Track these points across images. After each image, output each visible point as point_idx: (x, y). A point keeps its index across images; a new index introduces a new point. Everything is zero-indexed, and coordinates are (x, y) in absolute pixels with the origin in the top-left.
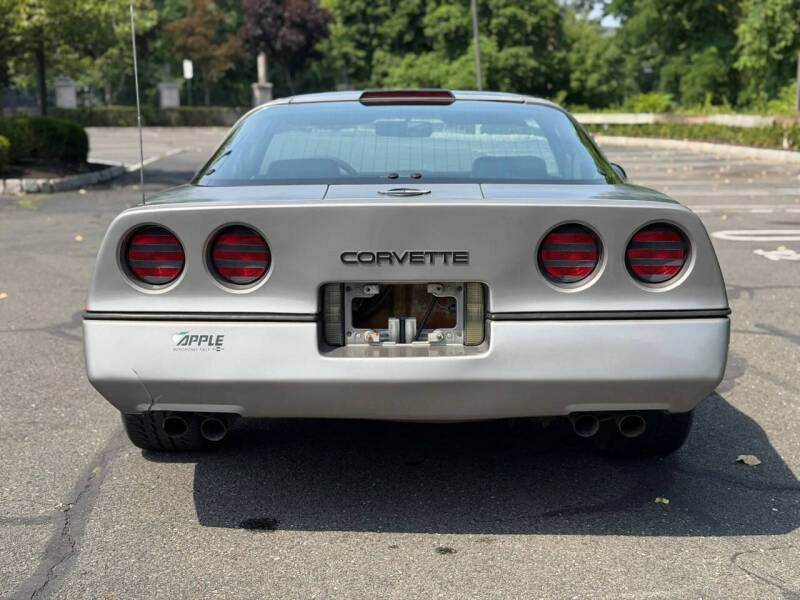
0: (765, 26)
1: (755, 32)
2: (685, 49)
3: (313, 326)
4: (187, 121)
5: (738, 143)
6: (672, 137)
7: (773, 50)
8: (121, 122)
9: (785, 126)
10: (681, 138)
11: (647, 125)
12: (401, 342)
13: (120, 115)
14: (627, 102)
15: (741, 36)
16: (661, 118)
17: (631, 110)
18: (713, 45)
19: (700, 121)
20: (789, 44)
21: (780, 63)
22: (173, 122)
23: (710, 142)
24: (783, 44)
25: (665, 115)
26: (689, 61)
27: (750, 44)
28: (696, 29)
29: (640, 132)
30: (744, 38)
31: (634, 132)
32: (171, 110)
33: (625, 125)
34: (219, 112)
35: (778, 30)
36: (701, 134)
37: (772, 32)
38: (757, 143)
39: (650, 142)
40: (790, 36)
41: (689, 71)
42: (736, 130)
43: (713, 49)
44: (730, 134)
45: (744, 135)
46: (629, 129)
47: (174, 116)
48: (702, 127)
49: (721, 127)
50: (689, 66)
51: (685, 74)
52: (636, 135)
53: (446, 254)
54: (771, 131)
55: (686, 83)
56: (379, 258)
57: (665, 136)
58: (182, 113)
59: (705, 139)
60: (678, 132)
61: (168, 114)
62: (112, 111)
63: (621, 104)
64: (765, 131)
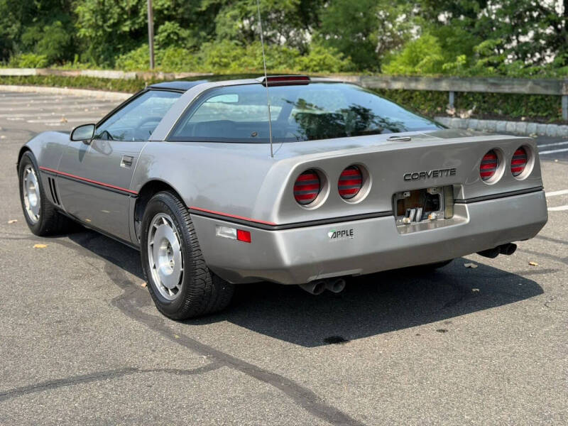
0: (98, 9)
1: (91, 12)
2: (37, 21)
5: (108, 90)
6: (54, 86)
7: (105, 25)
9: (145, 78)
10: (61, 86)
11: (31, 76)
14: (12, 60)
15: (81, 15)
16: (43, 72)
17: (16, 65)
18: (59, 20)
19: (75, 74)
20: (116, 21)
21: (110, 34)
23: (86, 89)
24: (112, 21)
25: (45, 69)
26: (42, 31)
27: (89, 20)
28: (43, 8)
29: (27, 81)
30: (84, 17)
31: (22, 81)
33: (13, 77)
35: (108, 12)
36: (78, 84)
37: (104, 13)
38: (125, 90)
39: (37, 89)
40: (116, 16)
41: (42, 38)
42: (106, 81)
43: (59, 23)
44: (100, 84)
45: (112, 84)
46: (17, 80)
48: (78, 78)
49: (94, 79)
50: (42, 34)
51: (40, 40)
52: (24, 84)
54: (134, 81)
55: (41, 46)
57: (48, 84)
59: (81, 87)
60: (58, 82)
63: (7, 61)
64: (129, 81)
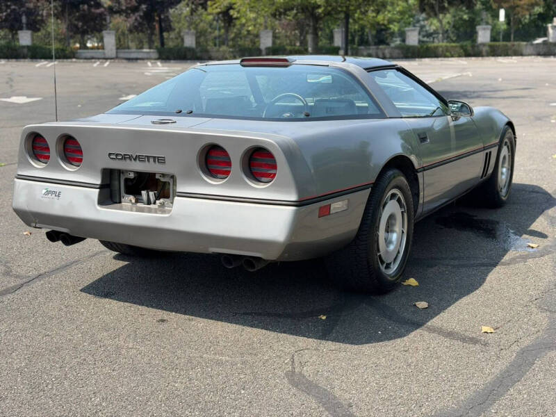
3: (98, 190)
4: (494, 52)
8: (448, 54)
12: (148, 204)
13: (447, 49)
22: (484, 53)
32: (484, 45)
34: (519, 45)
47: (485, 49)
53: (154, 157)
56: (124, 157)
58: (491, 46)
61: (481, 47)
62: (441, 46)
